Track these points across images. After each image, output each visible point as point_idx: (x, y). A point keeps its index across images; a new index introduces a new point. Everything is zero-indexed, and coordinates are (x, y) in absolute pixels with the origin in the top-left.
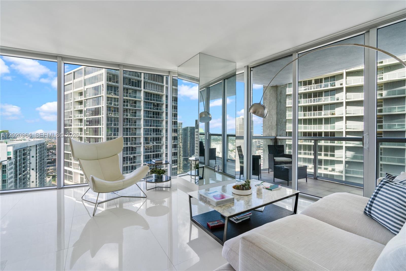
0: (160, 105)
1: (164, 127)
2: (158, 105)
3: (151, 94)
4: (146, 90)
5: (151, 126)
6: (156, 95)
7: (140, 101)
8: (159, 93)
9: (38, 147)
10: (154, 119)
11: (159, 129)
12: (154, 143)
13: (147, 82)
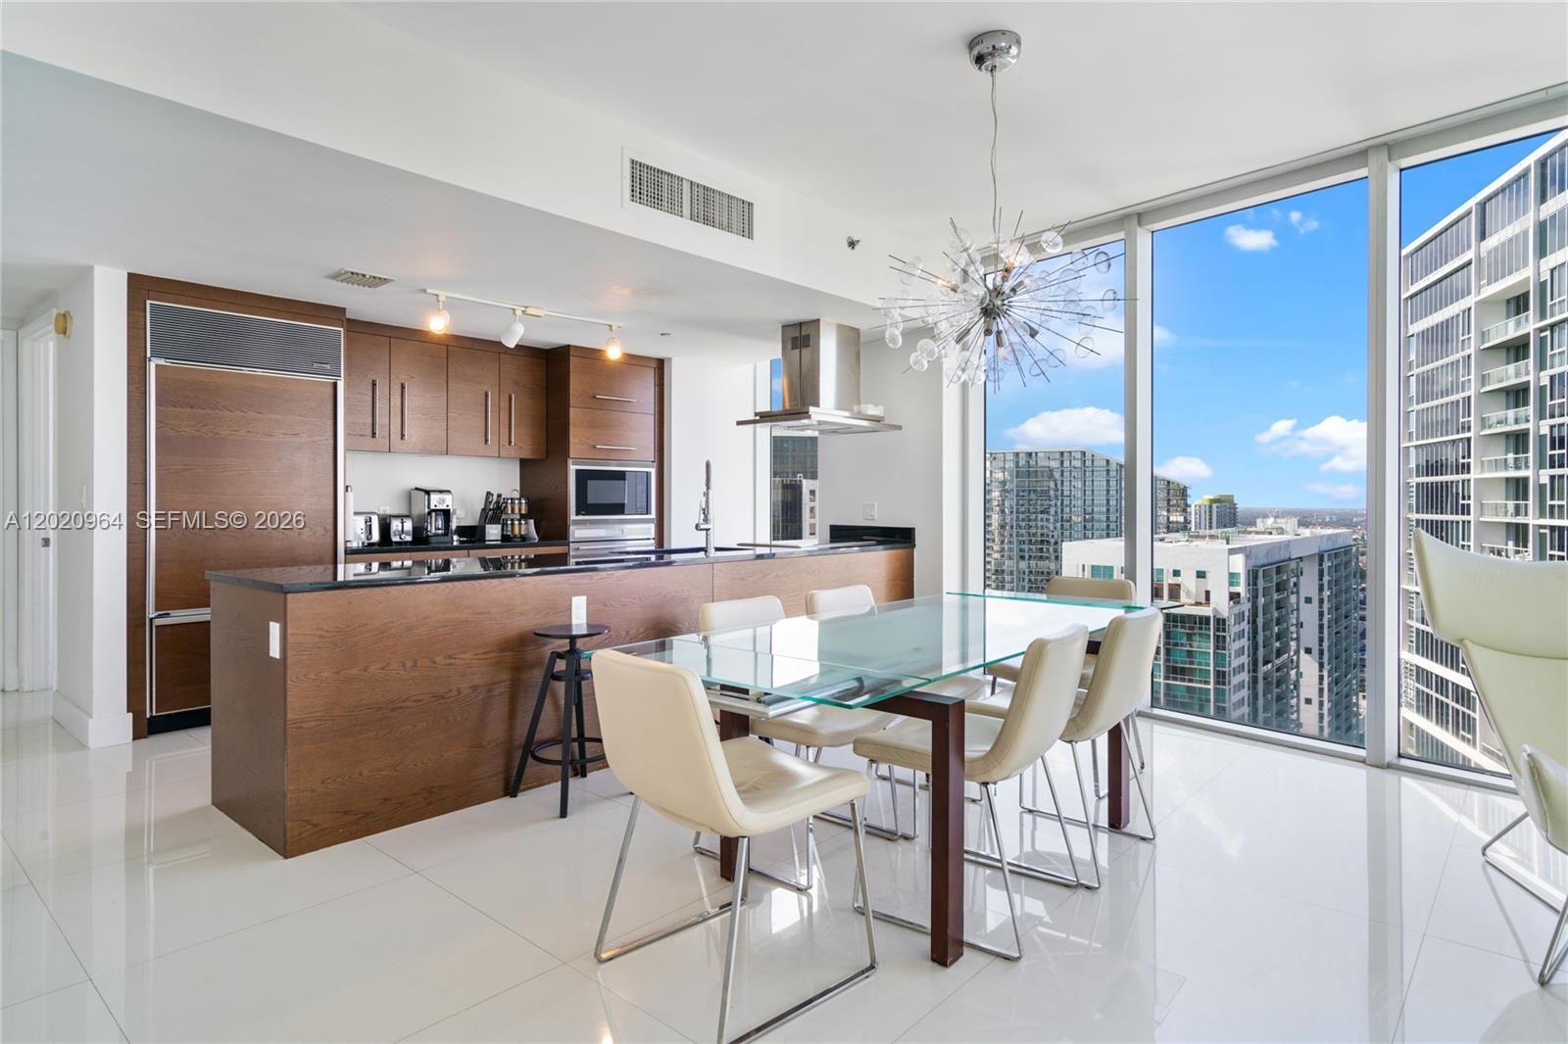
9: (1327, 564)
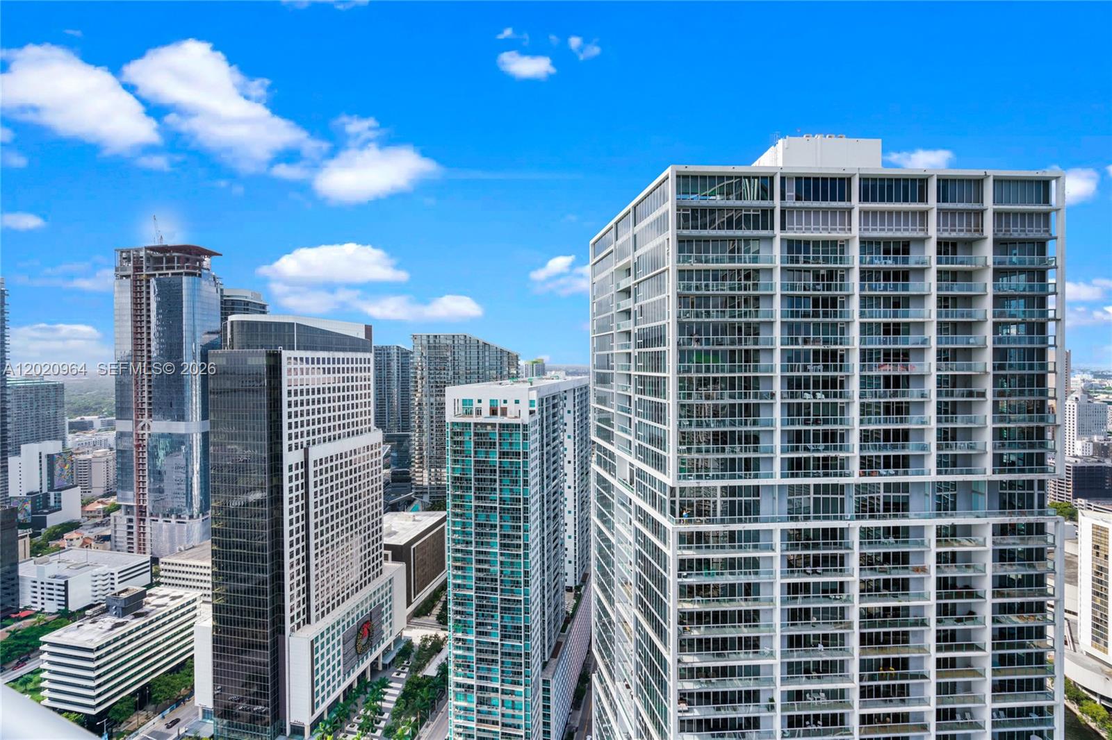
0: (839, 273)
1: (853, 345)
2: (831, 274)
3: (807, 243)
4: (790, 234)
5: (806, 342)
6: (825, 243)
7: (770, 270)
8: (835, 235)
9: (577, 394)
10: (816, 320)
11: (836, 350)
12: (819, 395)
13: (792, 209)
